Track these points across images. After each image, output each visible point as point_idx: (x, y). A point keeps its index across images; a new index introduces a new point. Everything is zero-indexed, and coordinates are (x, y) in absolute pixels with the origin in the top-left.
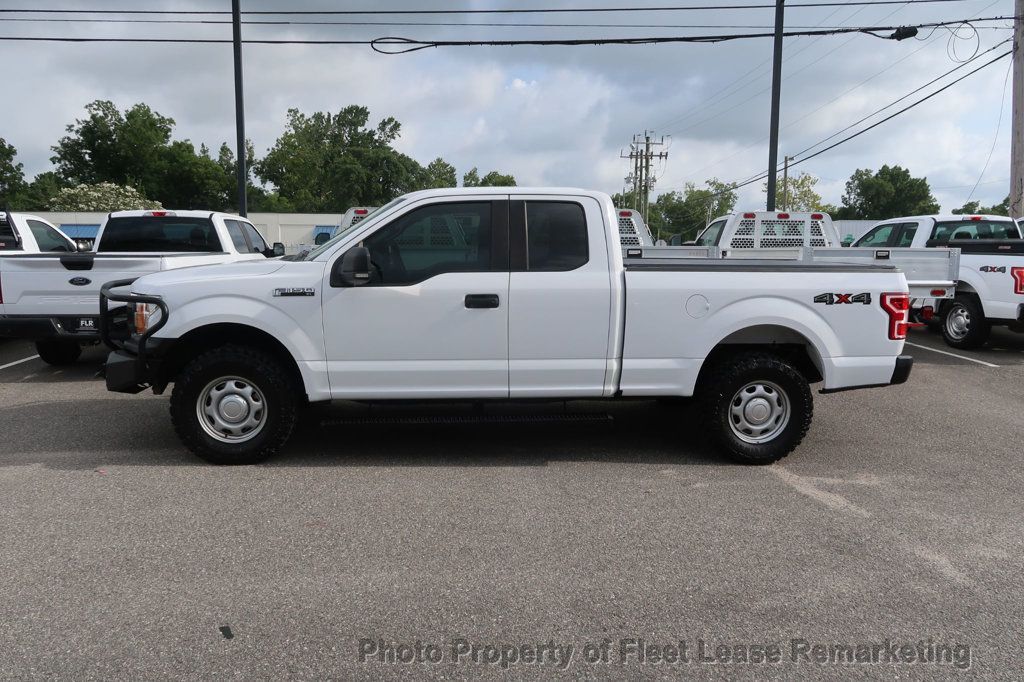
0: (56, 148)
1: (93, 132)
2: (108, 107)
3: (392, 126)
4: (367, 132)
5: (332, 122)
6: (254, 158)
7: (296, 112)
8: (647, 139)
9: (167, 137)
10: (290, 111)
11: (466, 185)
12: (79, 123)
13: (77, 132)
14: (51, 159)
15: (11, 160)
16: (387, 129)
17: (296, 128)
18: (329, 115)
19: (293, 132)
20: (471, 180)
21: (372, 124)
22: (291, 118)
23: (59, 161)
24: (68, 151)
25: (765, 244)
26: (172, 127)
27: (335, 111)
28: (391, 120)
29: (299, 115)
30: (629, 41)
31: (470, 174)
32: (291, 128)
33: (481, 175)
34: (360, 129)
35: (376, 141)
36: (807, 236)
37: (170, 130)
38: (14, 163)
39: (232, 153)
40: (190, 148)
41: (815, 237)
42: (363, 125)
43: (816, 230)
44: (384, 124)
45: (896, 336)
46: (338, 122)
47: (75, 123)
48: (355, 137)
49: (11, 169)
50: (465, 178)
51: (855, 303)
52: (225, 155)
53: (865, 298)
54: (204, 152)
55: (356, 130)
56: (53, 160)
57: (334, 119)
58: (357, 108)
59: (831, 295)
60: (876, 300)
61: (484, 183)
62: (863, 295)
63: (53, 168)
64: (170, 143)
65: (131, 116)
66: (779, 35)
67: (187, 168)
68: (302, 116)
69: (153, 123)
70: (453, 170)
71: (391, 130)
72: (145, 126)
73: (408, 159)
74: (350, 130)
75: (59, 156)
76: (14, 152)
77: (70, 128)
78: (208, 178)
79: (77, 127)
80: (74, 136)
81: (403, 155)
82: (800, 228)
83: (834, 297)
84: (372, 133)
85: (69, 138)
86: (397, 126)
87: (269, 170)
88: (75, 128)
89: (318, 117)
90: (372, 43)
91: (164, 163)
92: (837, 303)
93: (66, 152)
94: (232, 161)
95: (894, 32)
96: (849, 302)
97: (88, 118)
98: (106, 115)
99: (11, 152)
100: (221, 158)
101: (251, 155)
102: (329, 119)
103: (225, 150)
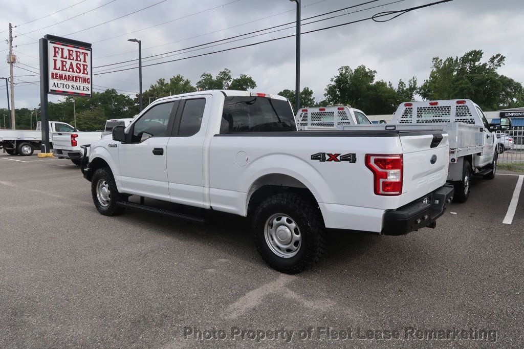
0: (327, 89)
2: (347, 68)
3: (499, 59)
4: (481, 65)
5: (458, 61)
6: (416, 86)
7: (437, 59)
9: (373, 80)
10: (434, 59)
13: (335, 81)
14: (325, 95)
15: (311, 96)
16: (496, 61)
17: (437, 67)
18: (457, 58)
19: (435, 70)
21: (484, 60)
22: (434, 62)
23: (327, 95)
24: (331, 91)
26: (375, 74)
28: (498, 55)
29: (439, 60)
32: (435, 68)
34: (477, 64)
35: (488, 69)
37: (374, 76)
38: (312, 98)
39: (405, 85)
40: (384, 84)
42: (479, 61)
44: (493, 59)
45: (381, 191)
46: (463, 61)
47: (334, 78)
48: (475, 70)
49: (310, 100)
51: (343, 162)
52: (402, 85)
53: (351, 158)
54: (390, 85)
55: (474, 64)
57: (460, 60)
58: (475, 51)
59: (324, 154)
60: (361, 160)
62: (349, 155)
63: (325, 98)
64: (374, 82)
65: (356, 71)
68: (441, 60)
69: (367, 73)
71: (498, 61)
72: (363, 75)
73: (505, 77)
74: (471, 64)
77: (332, 80)
78: (389, 98)
79: (335, 79)
80: (333, 83)
81: (502, 76)
83: (326, 156)
84: (485, 65)
85: (331, 85)
86: (503, 58)
88: (334, 80)
89: (450, 60)
90: (372, 18)
91: (371, 92)
92: (328, 160)
93: (329, 91)
94: (405, 89)
96: (338, 161)
97: (338, 75)
98: (346, 72)
99: (311, 93)
100: (399, 88)
101: (415, 85)
102: (457, 60)
103: (401, 83)
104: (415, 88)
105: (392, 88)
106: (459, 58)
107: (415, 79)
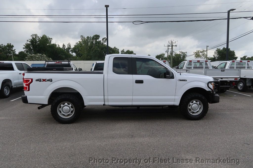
0: (25, 45)
1: (33, 41)
2: (36, 35)
8: (172, 42)
10: (81, 36)
11: (122, 53)
12: (30, 40)
13: (29, 42)
14: (23, 48)
15: (13, 48)
16: (104, 40)
20: (123, 52)
21: (100, 39)
22: (81, 38)
23: (25, 49)
24: (27, 46)
25: (194, 68)
26: (52, 40)
27: (92, 36)
30: (191, 21)
31: (122, 50)
32: (81, 40)
33: (125, 51)
34: (98, 40)
35: (101, 43)
36: (204, 66)
37: (51, 41)
38: (13, 49)
39: (66, 46)
40: (56, 45)
41: (206, 66)
43: (206, 64)
46: (93, 38)
47: (29, 40)
48: (96, 42)
49: (12, 51)
50: (121, 51)
52: (64, 47)
54: (59, 46)
55: (96, 40)
56: (24, 48)
58: (97, 35)
61: (126, 53)
63: (23, 50)
64: (51, 44)
65: (42, 38)
66: (228, 19)
67: (56, 50)
68: (84, 37)
69: (47, 39)
70: (118, 50)
72: (45, 40)
74: (95, 40)
75: (25, 47)
76: (13, 47)
77: (28, 41)
80: (28, 43)
82: (202, 64)
84: (100, 41)
85: (27, 43)
87: (74, 50)
89: (88, 37)
90: (133, 22)
94: (66, 48)
95: (251, 18)
97: (32, 38)
98: (36, 37)
99: (13, 46)
100: (63, 47)
101: (70, 47)
102: (90, 38)
103: (64, 45)
104: (70, 48)
105: (59, 47)
106: (91, 37)
107: (70, 44)
